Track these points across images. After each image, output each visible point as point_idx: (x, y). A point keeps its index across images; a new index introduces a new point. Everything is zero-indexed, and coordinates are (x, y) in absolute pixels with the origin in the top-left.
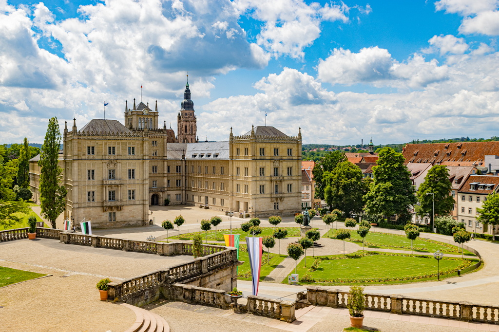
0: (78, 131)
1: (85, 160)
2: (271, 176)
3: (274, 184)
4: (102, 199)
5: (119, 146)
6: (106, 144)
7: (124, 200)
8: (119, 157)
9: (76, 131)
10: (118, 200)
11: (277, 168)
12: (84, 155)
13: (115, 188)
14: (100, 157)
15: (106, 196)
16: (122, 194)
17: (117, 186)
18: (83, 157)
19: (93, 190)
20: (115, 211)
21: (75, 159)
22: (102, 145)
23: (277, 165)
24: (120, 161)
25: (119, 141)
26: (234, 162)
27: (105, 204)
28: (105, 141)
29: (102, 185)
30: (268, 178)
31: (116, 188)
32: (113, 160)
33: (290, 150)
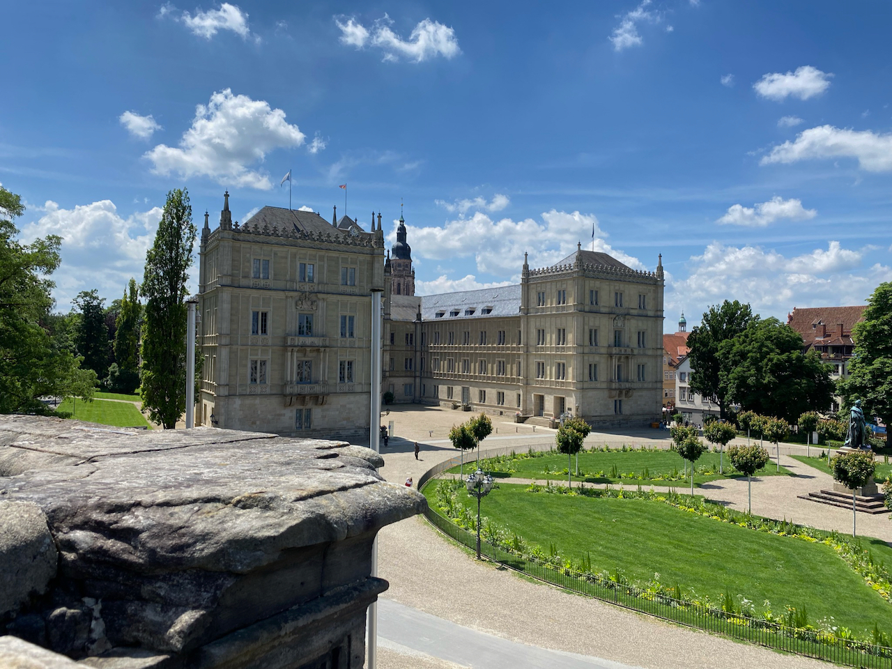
0: (233, 223)
1: (248, 287)
2: (609, 346)
3: (615, 362)
4: (282, 378)
5: (322, 263)
6: (294, 256)
7: (331, 382)
8: (320, 288)
9: (231, 221)
10: (316, 382)
11: (620, 332)
12: (246, 277)
13: (311, 355)
14: (280, 284)
15: (292, 372)
16: (326, 370)
17: (317, 349)
18: (243, 282)
19: (264, 358)
20: (310, 405)
21: (224, 283)
22: (286, 258)
23: (619, 325)
24: (324, 296)
25: (322, 253)
26: (533, 319)
27: (288, 390)
28: (293, 250)
29: (285, 347)
30: (603, 351)
31: (314, 354)
32: (311, 293)
33: (642, 298)
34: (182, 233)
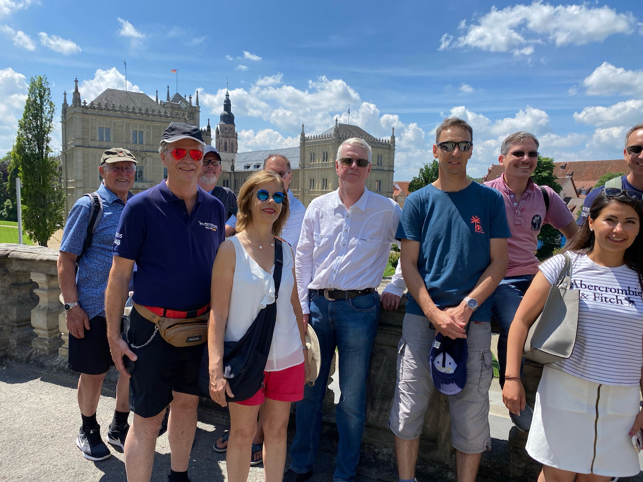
0: (82, 101)
1: (95, 147)
5: (148, 130)
6: (128, 125)
8: (148, 148)
9: (80, 100)
12: (93, 140)
18: (92, 144)
21: (77, 144)
22: (123, 127)
24: (151, 154)
25: (149, 123)
26: (307, 172)
28: (128, 121)
32: (141, 151)
33: (379, 157)
34: (44, 108)
